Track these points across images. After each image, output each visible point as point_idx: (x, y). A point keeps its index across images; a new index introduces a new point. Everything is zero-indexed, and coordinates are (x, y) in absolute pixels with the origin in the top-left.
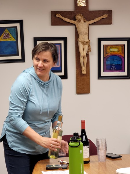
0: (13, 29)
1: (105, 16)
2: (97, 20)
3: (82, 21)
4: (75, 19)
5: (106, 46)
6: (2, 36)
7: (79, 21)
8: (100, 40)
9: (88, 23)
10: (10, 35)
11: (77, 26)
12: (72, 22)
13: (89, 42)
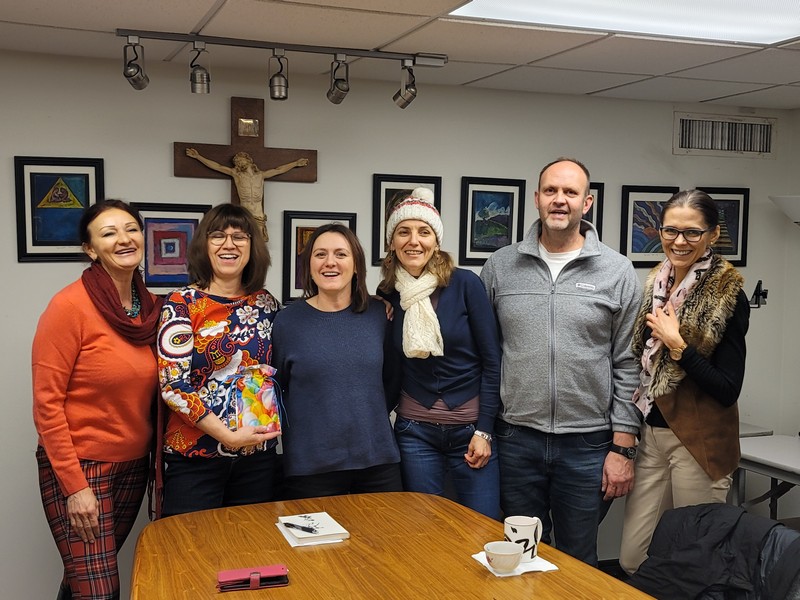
0: (78, 179)
1: (302, 162)
2: (283, 169)
3: (249, 170)
4: (232, 165)
5: (301, 231)
6: (49, 195)
7: (243, 170)
8: (288, 216)
9: (261, 175)
10: (70, 193)
11: (236, 181)
12: (226, 170)
13: (265, 219)
